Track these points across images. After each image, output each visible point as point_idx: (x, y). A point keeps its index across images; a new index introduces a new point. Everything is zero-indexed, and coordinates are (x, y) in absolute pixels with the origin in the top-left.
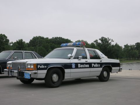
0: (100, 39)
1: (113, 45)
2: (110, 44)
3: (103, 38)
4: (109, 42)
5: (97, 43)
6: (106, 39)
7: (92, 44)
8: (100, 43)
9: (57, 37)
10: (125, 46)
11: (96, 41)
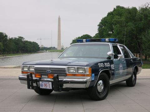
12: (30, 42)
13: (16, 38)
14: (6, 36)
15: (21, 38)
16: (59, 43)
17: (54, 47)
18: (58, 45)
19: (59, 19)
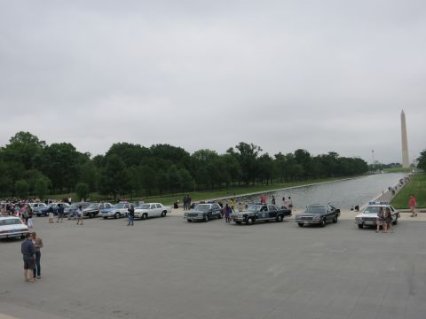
0: (237, 147)
1: (260, 157)
2: (256, 154)
3: (242, 144)
4: (255, 151)
5: (232, 153)
6: (248, 146)
7: (225, 155)
8: (237, 154)
9: (161, 145)
10: (276, 156)
11: (231, 150)
12: (350, 160)
13: (324, 156)
14: (308, 154)
15: (333, 154)
16: (405, 156)
17: (398, 164)
18: (403, 160)
19: (403, 116)
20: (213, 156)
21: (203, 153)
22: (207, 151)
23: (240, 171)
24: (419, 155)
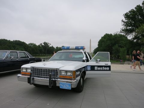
0: (43, 43)
1: (50, 47)
2: (49, 46)
3: (45, 42)
4: (49, 45)
6: (47, 43)
7: (39, 45)
8: (43, 45)
9: (17, 40)
10: (56, 47)
11: (41, 44)
20: (35, 45)
21: (31, 44)
22: (33, 43)
23: (43, 51)
24: (94, 50)
